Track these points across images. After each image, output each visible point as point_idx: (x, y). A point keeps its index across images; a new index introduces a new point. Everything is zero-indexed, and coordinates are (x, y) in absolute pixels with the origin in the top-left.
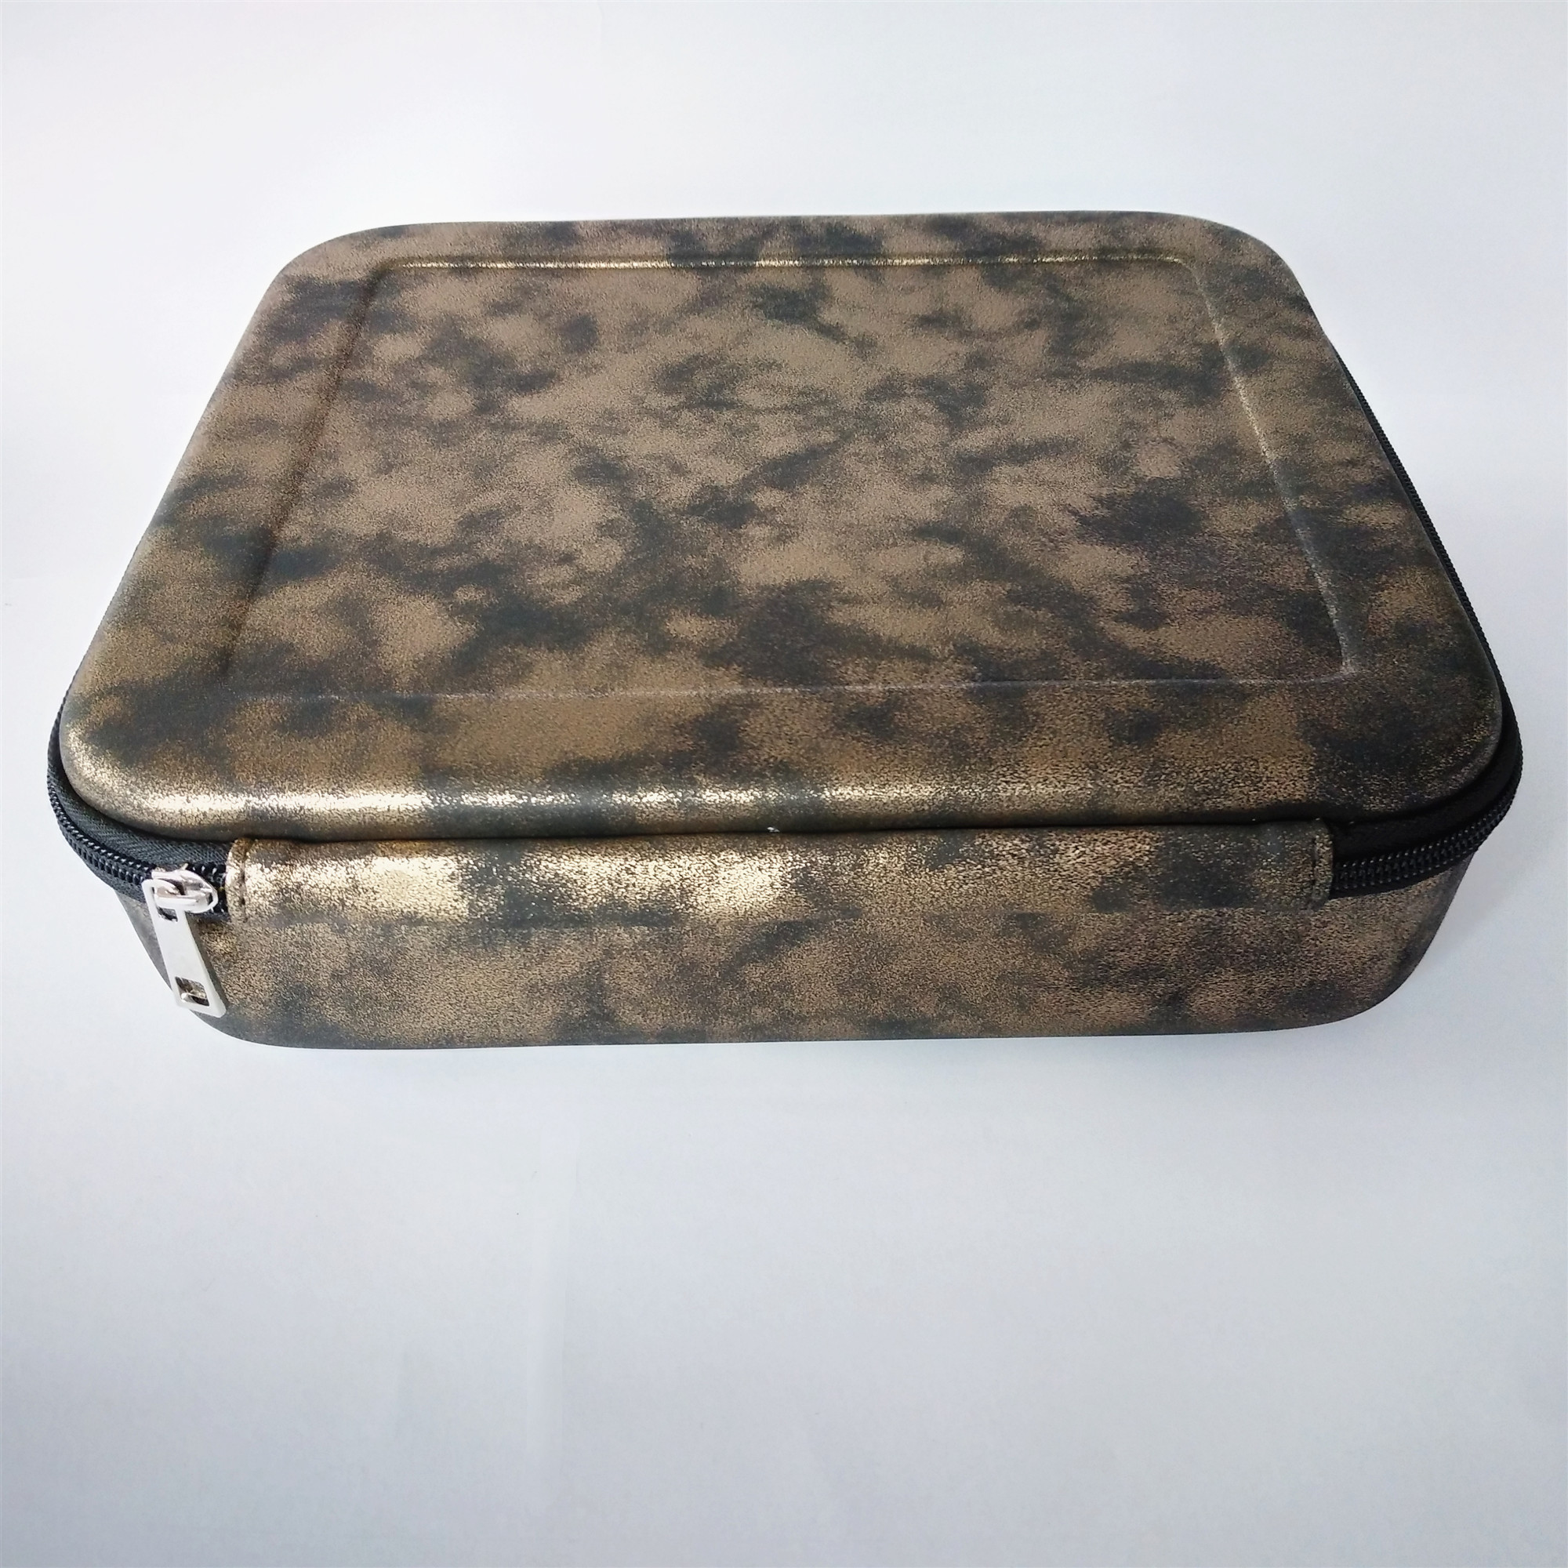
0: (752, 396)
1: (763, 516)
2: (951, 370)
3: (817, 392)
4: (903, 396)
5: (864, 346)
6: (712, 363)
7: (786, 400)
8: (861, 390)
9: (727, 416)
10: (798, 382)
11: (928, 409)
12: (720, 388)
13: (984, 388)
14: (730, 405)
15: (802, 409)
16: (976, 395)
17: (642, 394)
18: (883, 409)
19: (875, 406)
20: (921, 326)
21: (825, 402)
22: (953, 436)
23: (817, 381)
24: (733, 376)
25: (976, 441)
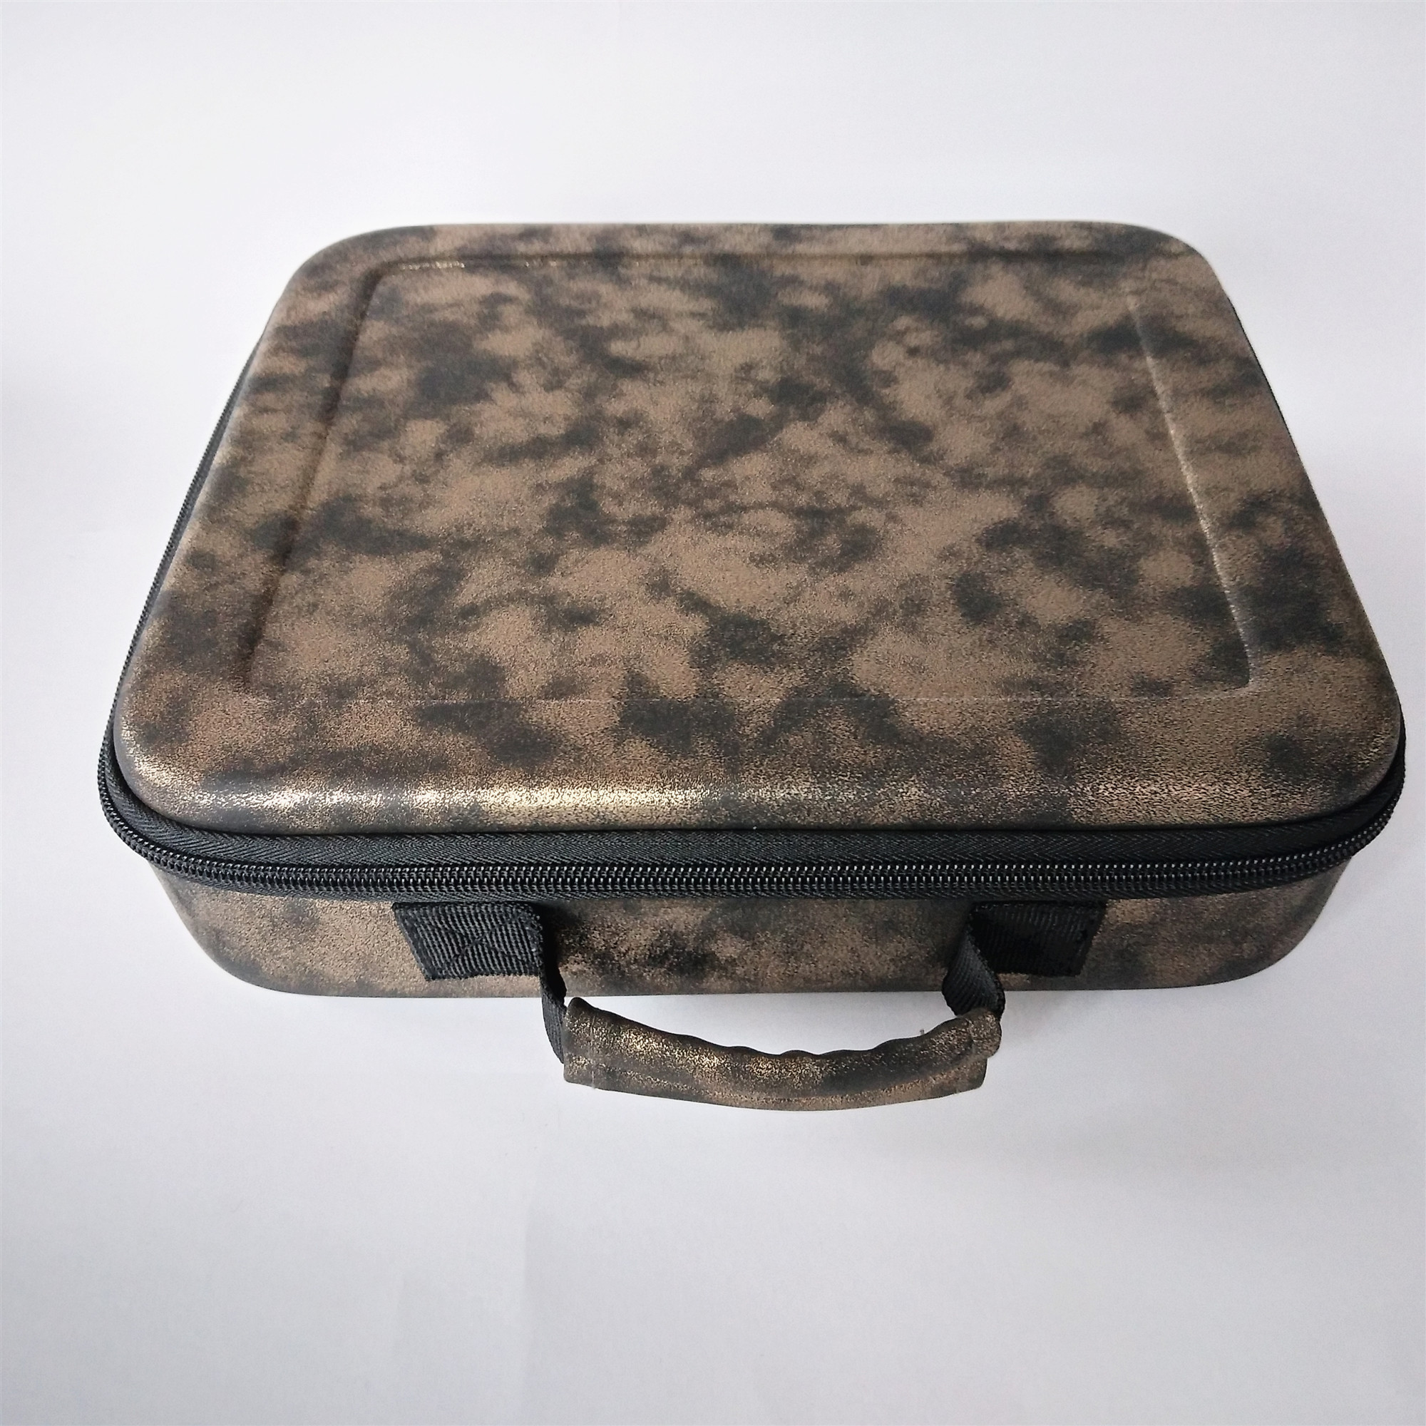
0: (780, 524)
1: (763, 390)
2: (575, 553)
3: (715, 528)
4: (629, 522)
5: (660, 586)
6: (823, 564)
7: (746, 518)
8: (670, 529)
9: (802, 500)
10: (731, 541)
11: (608, 507)
12: (813, 534)
13: (547, 531)
14: (799, 513)
15: (730, 508)
16: (557, 522)
17: (890, 526)
18: (652, 508)
19: (658, 510)
20: (593, 612)
21: (708, 516)
22: (590, 472)
23: (714, 542)
24: (799, 549)
25: (570, 466)
